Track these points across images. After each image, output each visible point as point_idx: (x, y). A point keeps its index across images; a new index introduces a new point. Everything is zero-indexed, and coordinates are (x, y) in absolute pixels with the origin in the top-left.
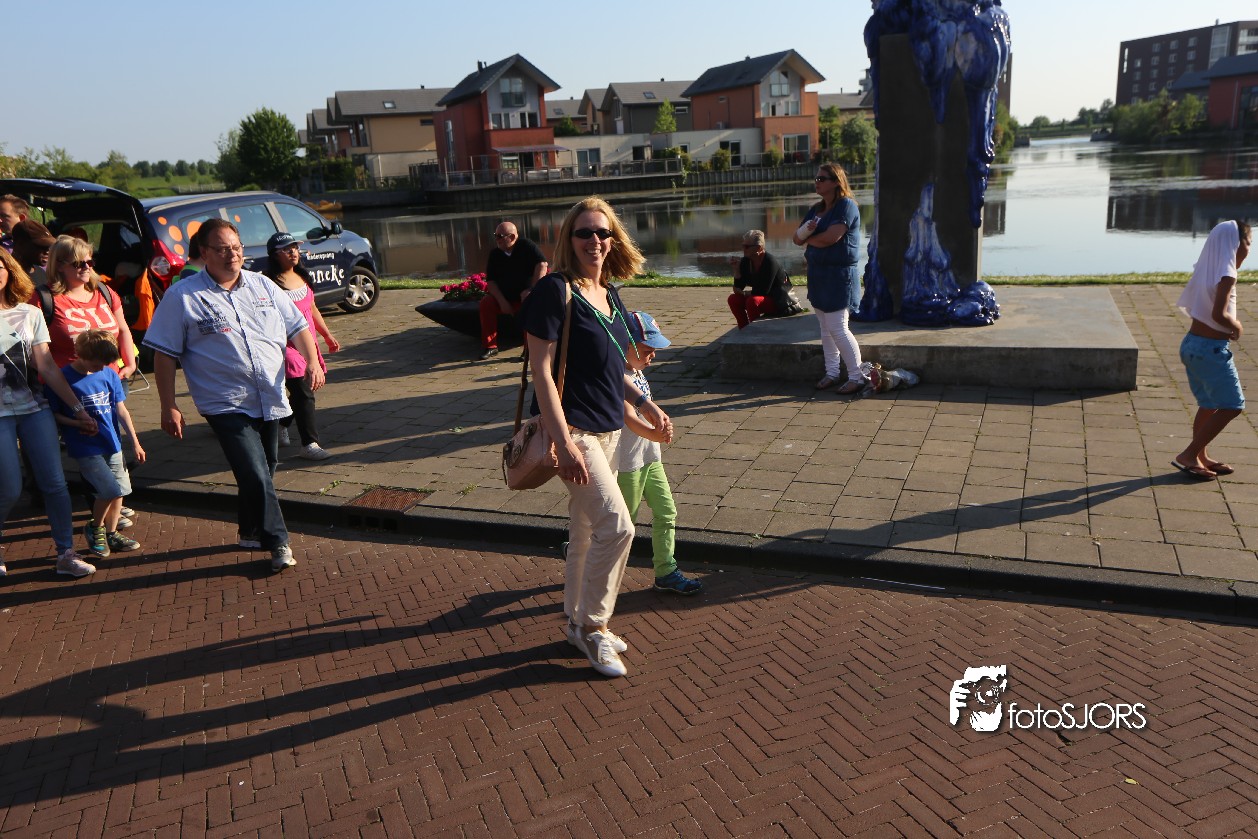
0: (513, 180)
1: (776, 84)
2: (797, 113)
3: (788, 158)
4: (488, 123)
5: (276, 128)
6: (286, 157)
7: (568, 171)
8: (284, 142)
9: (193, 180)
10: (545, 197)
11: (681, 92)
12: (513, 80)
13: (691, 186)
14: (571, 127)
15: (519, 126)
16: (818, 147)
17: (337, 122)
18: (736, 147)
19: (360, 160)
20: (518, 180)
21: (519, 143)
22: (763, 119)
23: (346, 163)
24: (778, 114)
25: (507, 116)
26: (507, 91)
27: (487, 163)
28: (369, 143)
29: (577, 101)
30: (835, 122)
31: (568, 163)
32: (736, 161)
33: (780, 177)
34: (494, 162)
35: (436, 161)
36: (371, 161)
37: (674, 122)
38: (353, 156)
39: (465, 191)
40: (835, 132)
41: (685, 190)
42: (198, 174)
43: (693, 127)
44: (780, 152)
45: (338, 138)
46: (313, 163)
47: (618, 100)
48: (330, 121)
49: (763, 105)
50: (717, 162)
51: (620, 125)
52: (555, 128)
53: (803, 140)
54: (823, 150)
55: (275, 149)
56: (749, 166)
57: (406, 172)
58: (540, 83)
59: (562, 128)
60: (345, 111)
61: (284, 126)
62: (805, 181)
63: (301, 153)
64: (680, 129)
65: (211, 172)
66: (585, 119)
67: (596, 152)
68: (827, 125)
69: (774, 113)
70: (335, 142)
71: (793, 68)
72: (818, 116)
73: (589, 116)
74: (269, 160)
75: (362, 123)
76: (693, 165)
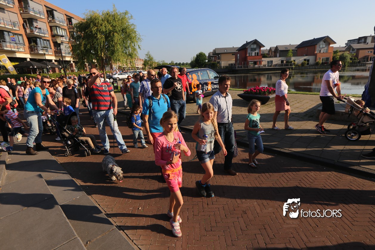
0: (251, 67)
1: (322, 45)
2: (327, 52)
3: (322, 63)
4: (247, 54)
6: (204, 62)
7: (265, 66)
8: (204, 59)
10: (259, 71)
11: (295, 47)
12: (254, 45)
13: (295, 70)
14: (266, 56)
15: (254, 55)
18: (308, 60)
19: (219, 62)
20: (253, 67)
21: (254, 59)
22: (317, 54)
23: (215, 63)
24: (321, 52)
25: (252, 53)
26: (253, 47)
27: (246, 64)
28: (221, 59)
29: (268, 50)
30: (337, 54)
31: (265, 64)
32: (308, 64)
33: (320, 68)
34: (248, 63)
35: (235, 63)
36: (221, 62)
37: (292, 55)
38: (217, 62)
39: (241, 70)
40: (337, 57)
42: (186, 65)
43: (297, 56)
44: (320, 62)
45: (214, 58)
46: (209, 63)
47: (278, 49)
48: (213, 54)
49: (317, 50)
50: (303, 64)
51: (278, 55)
52: (262, 56)
53: (327, 59)
55: (202, 60)
56: (311, 65)
57: (228, 65)
58: (260, 45)
59: (264, 56)
60: (216, 52)
62: (327, 69)
63: (207, 61)
64: (293, 56)
65: (189, 65)
67: (272, 62)
68: (335, 55)
69: (320, 52)
71: (327, 40)
72: (333, 53)
73: (270, 53)
74: (201, 62)
75: (220, 55)
76: (296, 65)
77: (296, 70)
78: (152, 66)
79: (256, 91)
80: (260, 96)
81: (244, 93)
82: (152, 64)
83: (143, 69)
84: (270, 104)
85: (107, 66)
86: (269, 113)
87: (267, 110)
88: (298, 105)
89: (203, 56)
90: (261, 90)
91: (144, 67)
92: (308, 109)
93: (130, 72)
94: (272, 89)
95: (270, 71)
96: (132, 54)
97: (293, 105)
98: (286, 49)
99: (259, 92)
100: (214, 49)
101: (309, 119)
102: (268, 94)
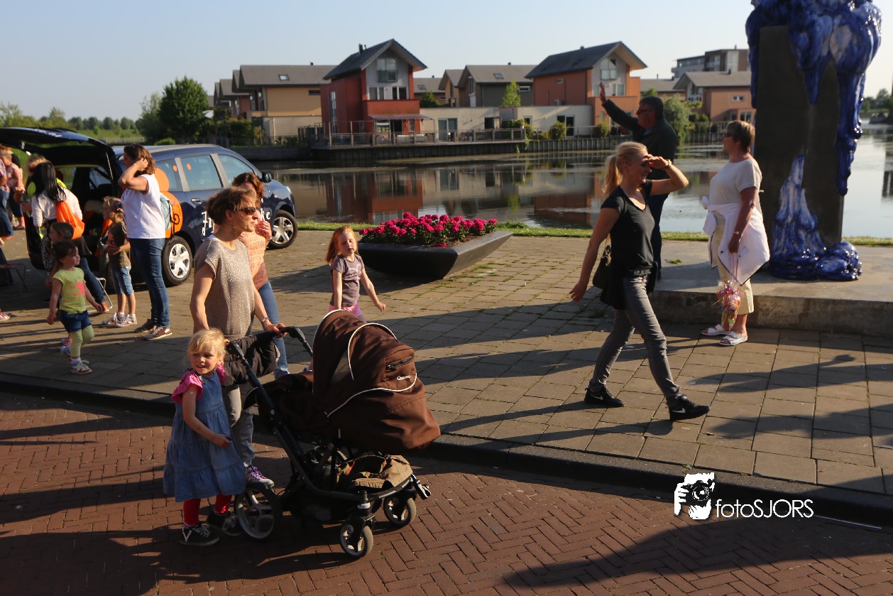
0: (386, 141)
1: (605, 70)
2: (623, 94)
3: (612, 131)
4: (366, 93)
6: (198, 117)
7: (430, 136)
8: (196, 105)
9: (117, 133)
10: (411, 157)
11: (525, 75)
12: (388, 60)
13: (532, 151)
14: (432, 100)
15: (391, 98)
17: (240, 90)
18: (570, 121)
19: (258, 122)
20: (389, 142)
21: (391, 112)
22: (593, 99)
23: (246, 124)
25: (382, 89)
26: (383, 69)
27: (363, 127)
28: (265, 108)
29: (437, 79)
31: (431, 130)
32: (570, 132)
33: (607, 146)
34: (369, 127)
35: (321, 124)
36: (268, 122)
37: (519, 99)
38: (253, 118)
39: (345, 151)
41: (526, 154)
42: (121, 129)
43: (534, 104)
44: (606, 125)
45: (240, 104)
46: (219, 122)
47: (473, 79)
48: (234, 89)
49: (593, 86)
50: (554, 133)
51: (473, 100)
52: (421, 101)
55: (190, 111)
56: (581, 136)
57: (296, 133)
58: (409, 63)
59: (426, 101)
60: (247, 82)
61: (199, 93)
63: (210, 114)
64: (524, 104)
65: (132, 128)
66: (444, 94)
67: (454, 122)
70: (237, 106)
71: (621, 56)
73: (447, 92)
74: (184, 119)
75: (261, 92)
76: (534, 134)
77: (534, 154)
79: (408, 230)
80: (421, 249)
81: (363, 240)
84: (460, 277)
86: (461, 310)
88: (552, 276)
89: (192, 94)
90: (425, 226)
94: (462, 223)
95: (450, 155)
97: (537, 276)
98: (497, 78)
99: (417, 235)
100: (239, 69)
101: (592, 323)
102: (450, 240)
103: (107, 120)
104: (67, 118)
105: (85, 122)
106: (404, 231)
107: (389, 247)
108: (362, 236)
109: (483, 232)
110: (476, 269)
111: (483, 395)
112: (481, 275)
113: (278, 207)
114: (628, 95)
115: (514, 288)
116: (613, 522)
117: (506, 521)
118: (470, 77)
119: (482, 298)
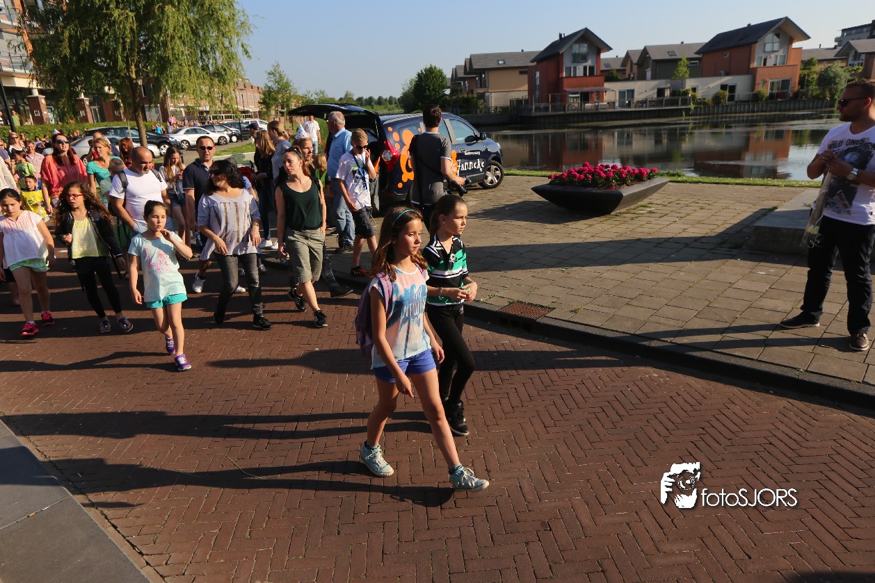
0: (575, 110)
1: (770, 43)
2: (784, 63)
3: (772, 96)
4: (563, 72)
5: (435, 77)
6: (439, 94)
7: (612, 104)
8: (439, 85)
9: (386, 108)
10: (595, 121)
11: (695, 51)
12: (581, 45)
13: (696, 115)
14: (616, 75)
15: (582, 75)
16: (797, 88)
17: (470, 73)
18: (732, 89)
19: (482, 96)
20: (578, 109)
21: (581, 86)
22: (756, 68)
23: (473, 98)
24: (768, 64)
25: (575, 68)
26: (577, 52)
27: (559, 98)
28: (487, 86)
29: (620, 58)
30: (813, 70)
31: (612, 99)
32: (731, 98)
33: (764, 109)
34: (564, 98)
35: (527, 97)
36: (488, 96)
37: (688, 72)
38: (478, 93)
39: (544, 116)
40: (811, 77)
41: (690, 118)
43: (702, 75)
44: (766, 91)
45: (469, 83)
46: (454, 97)
47: (650, 57)
48: (465, 72)
49: (756, 58)
50: (717, 99)
51: (649, 74)
52: (606, 77)
53: (785, 83)
54: (801, 90)
55: (434, 89)
56: (741, 102)
57: (508, 104)
58: (598, 46)
59: (610, 76)
60: (475, 66)
61: (441, 76)
62: (784, 113)
63: (448, 92)
64: (691, 76)
65: (395, 103)
66: (625, 70)
67: (631, 92)
68: (806, 72)
69: (765, 64)
70: (467, 85)
71: (785, 30)
72: (800, 66)
73: (628, 68)
74: (430, 96)
75: (484, 74)
76: (699, 101)
77: (698, 117)
78: (288, 106)
79: (585, 176)
80: (595, 190)
81: (550, 183)
82: (288, 100)
83: (261, 115)
84: (624, 213)
85: (150, 107)
87: (615, 229)
88: (700, 215)
90: (599, 173)
91: (265, 110)
92: (728, 226)
93: (221, 125)
94: (629, 171)
95: (626, 119)
96: (225, 70)
97: (688, 214)
98: (671, 55)
99: (592, 180)
100: (469, 57)
101: (730, 253)
102: (618, 185)
103: (380, 98)
104: (355, 98)
105: (366, 100)
106: (582, 176)
107: (570, 189)
108: (550, 180)
109: (646, 179)
110: (638, 207)
111: (634, 302)
112: (642, 212)
113: (490, 158)
114: (788, 64)
115: (668, 223)
116: (728, 405)
117: (641, 395)
118: (648, 56)
119: (640, 230)
